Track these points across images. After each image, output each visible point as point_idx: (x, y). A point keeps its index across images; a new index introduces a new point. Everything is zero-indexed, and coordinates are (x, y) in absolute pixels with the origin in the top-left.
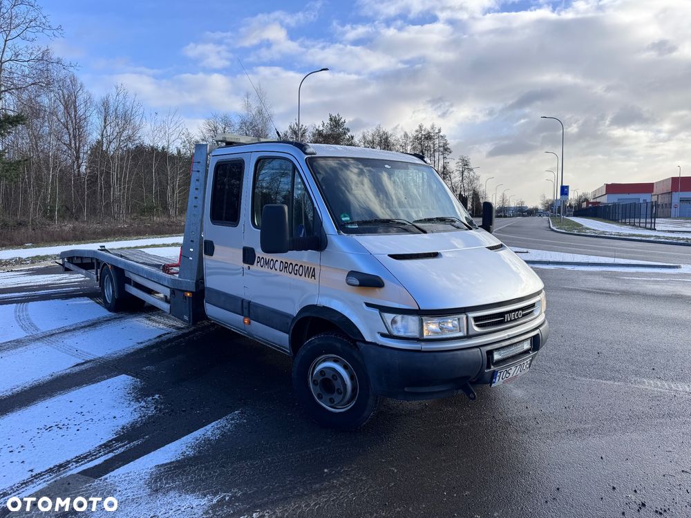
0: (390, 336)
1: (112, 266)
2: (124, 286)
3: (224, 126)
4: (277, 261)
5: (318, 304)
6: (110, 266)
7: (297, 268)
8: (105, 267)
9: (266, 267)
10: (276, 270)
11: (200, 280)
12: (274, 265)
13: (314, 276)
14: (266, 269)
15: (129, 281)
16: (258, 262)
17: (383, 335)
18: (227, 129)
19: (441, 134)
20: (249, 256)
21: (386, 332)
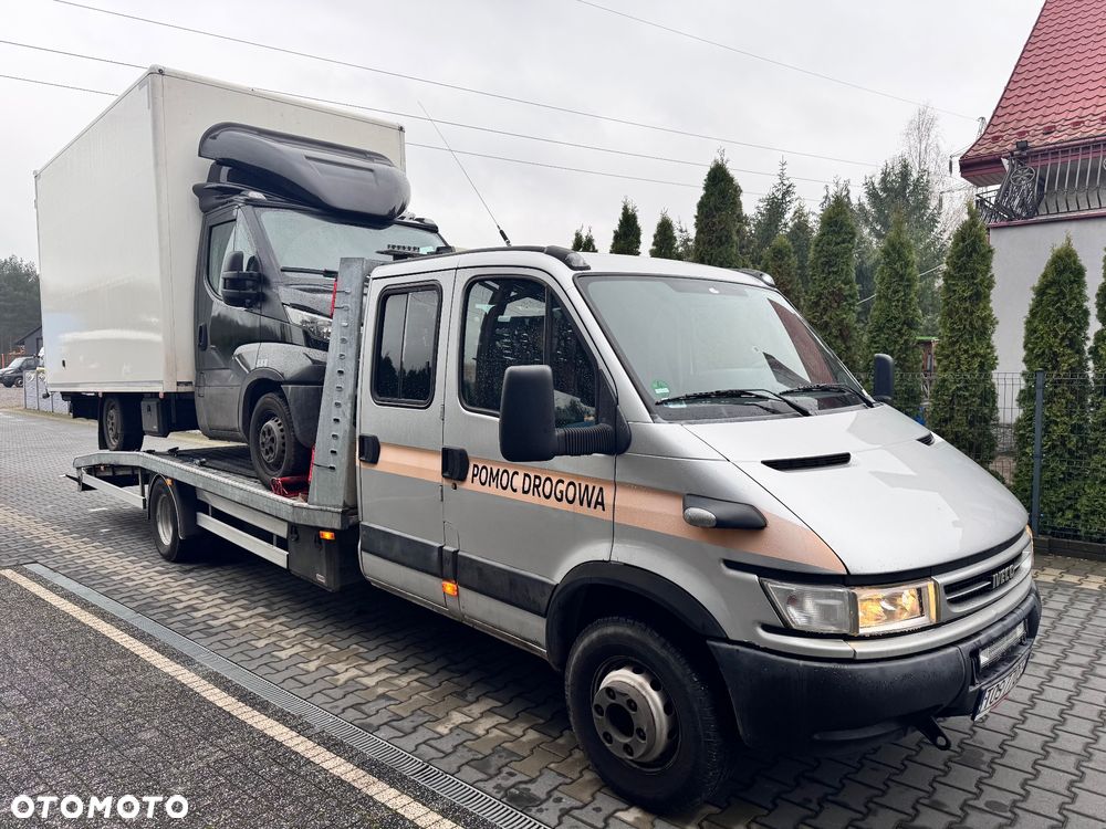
1: (173, 480)
2: (196, 516)
4: (516, 473)
5: (614, 558)
6: (169, 482)
7: (561, 487)
8: (159, 481)
9: (494, 484)
10: (515, 491)
11: (351, 509)
12: (510, 481)
13: (602, 504)
14: (492, 490)
15: (205, 508)
16: (474, 475)
20: (455, 464)
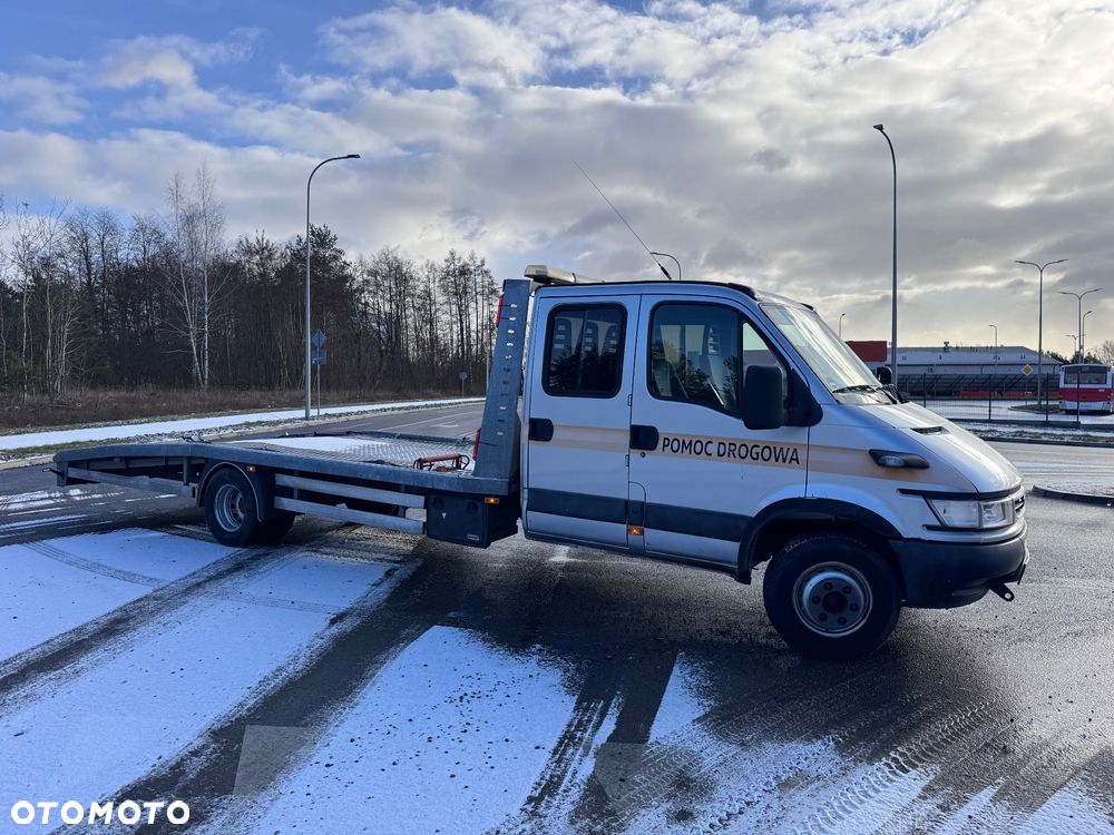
0: (943, 528)
3: (102, 233)
17: (930, 528)
18: (108, 239)
19: (485, 268)
21: (938, 523)
